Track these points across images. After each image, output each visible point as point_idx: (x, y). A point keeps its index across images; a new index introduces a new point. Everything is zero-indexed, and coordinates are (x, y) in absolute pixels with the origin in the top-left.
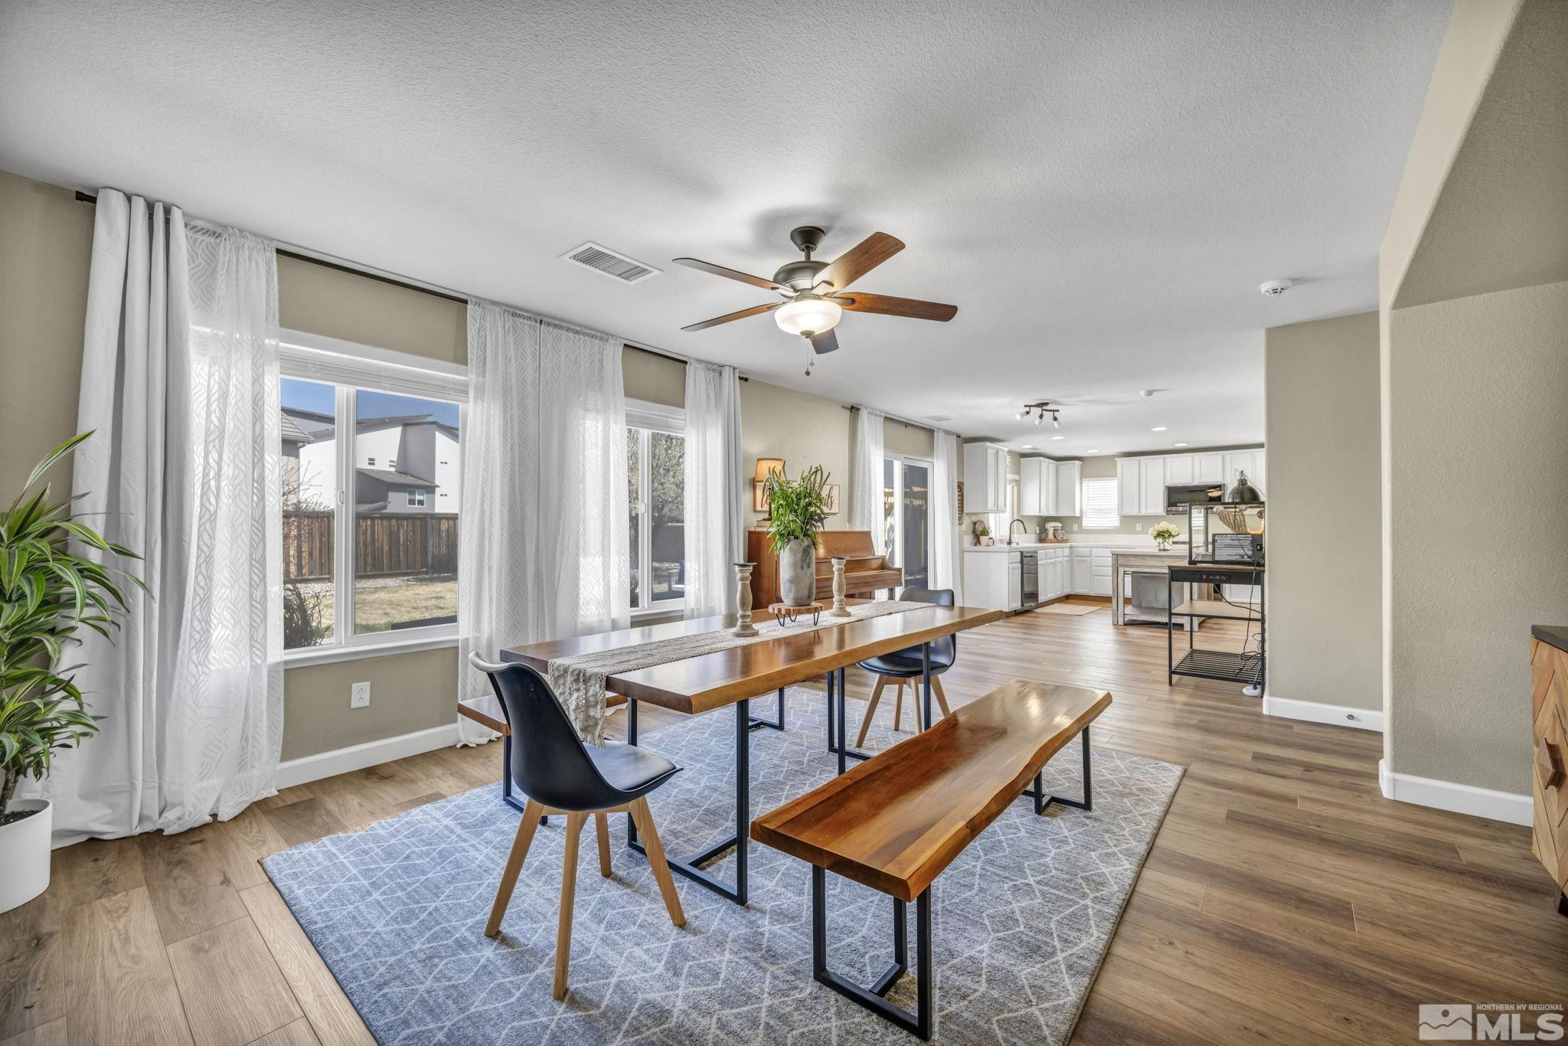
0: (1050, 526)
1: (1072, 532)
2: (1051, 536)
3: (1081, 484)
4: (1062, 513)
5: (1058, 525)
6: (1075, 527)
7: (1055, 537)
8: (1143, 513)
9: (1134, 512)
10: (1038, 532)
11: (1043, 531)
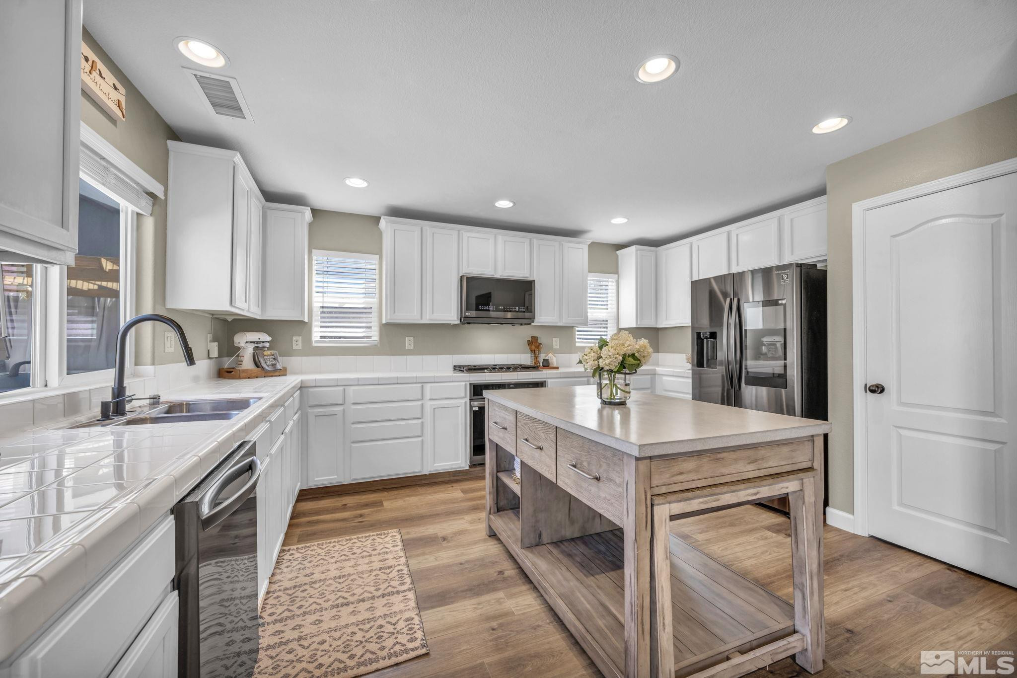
0: (245, 340)
1: (289, 353)
2: (247, 363)
3: (310, 252)
4: (273, 314)
5: (265, 337)
6: (297, 343)
7: (257, 364)
8: (426, 320)
9: (410, 315)
10: (215, 353)
11: (229, 349)
